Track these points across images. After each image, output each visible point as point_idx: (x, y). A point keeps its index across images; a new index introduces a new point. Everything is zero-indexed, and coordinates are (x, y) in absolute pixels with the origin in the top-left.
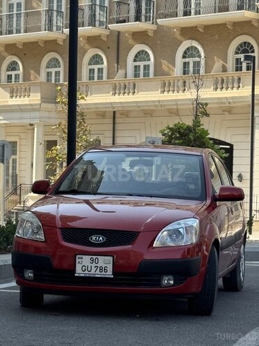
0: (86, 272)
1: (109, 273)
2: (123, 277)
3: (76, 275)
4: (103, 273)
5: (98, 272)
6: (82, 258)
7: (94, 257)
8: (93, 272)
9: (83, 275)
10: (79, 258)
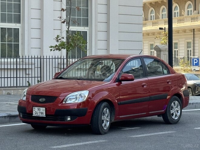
0: (36, 114)
1: (44, 115)
2: (51, 117)
3: (33, 115)
4: (42, 115)
5: (40, 114)
6: (35, 108)
7: (39, 108)
8: (38, 114)
9: (35, 116)
10: (34, 108)
